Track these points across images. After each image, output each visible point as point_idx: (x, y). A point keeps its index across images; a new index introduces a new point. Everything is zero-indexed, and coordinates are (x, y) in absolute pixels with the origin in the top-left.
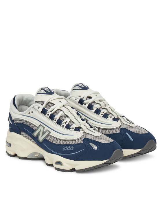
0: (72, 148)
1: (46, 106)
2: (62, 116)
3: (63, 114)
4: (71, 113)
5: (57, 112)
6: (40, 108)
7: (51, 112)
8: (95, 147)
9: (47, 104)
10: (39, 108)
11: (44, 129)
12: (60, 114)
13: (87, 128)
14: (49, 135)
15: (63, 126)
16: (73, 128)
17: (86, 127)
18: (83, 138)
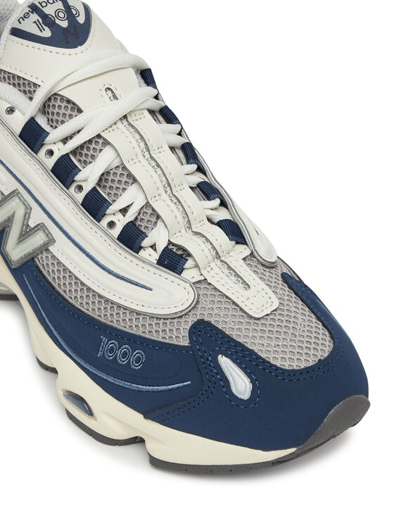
0: (138, 360)
1: (44, 109)
2: (108, 173)
3: (117, 163)
4: (152, 158)
5: (88, 148)
6: (17, 112)
7: (65, 141)
8: (241, 385)
9: (49, 99)
10: (11, 111)
11: (27, 216)
12: (104, 160)
13: (217, 253)
14: (47, 250)
15: (111, 225)
16: (153, 247)
17: (214, 248)
18: (191, 320)
